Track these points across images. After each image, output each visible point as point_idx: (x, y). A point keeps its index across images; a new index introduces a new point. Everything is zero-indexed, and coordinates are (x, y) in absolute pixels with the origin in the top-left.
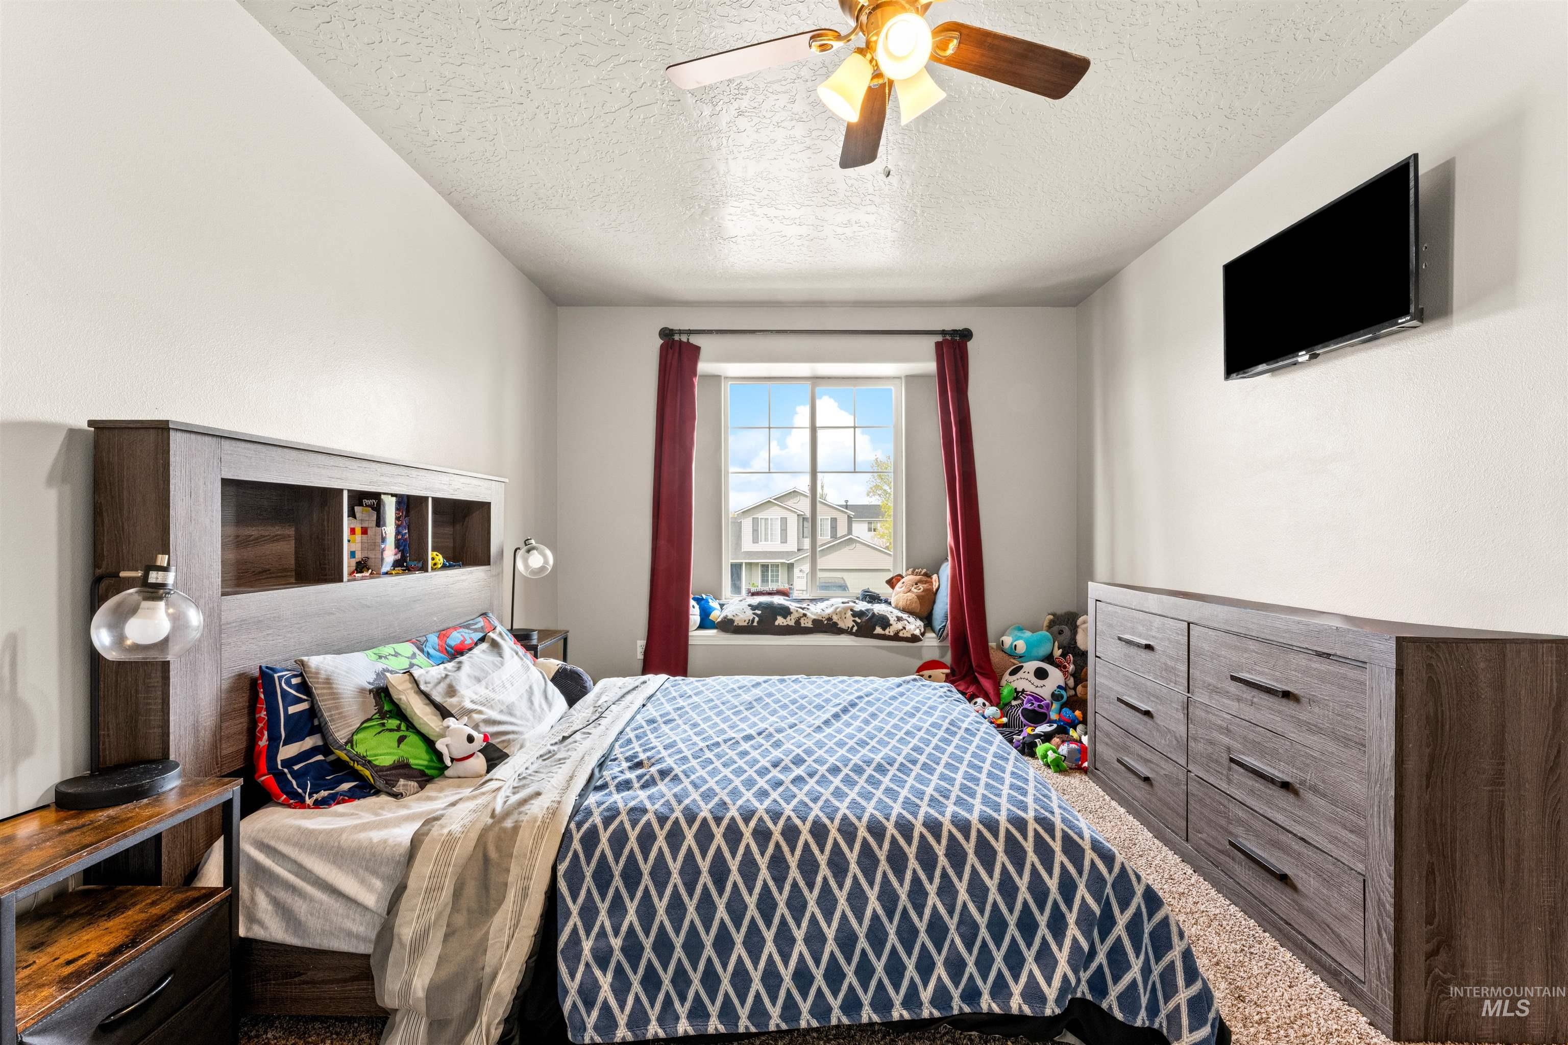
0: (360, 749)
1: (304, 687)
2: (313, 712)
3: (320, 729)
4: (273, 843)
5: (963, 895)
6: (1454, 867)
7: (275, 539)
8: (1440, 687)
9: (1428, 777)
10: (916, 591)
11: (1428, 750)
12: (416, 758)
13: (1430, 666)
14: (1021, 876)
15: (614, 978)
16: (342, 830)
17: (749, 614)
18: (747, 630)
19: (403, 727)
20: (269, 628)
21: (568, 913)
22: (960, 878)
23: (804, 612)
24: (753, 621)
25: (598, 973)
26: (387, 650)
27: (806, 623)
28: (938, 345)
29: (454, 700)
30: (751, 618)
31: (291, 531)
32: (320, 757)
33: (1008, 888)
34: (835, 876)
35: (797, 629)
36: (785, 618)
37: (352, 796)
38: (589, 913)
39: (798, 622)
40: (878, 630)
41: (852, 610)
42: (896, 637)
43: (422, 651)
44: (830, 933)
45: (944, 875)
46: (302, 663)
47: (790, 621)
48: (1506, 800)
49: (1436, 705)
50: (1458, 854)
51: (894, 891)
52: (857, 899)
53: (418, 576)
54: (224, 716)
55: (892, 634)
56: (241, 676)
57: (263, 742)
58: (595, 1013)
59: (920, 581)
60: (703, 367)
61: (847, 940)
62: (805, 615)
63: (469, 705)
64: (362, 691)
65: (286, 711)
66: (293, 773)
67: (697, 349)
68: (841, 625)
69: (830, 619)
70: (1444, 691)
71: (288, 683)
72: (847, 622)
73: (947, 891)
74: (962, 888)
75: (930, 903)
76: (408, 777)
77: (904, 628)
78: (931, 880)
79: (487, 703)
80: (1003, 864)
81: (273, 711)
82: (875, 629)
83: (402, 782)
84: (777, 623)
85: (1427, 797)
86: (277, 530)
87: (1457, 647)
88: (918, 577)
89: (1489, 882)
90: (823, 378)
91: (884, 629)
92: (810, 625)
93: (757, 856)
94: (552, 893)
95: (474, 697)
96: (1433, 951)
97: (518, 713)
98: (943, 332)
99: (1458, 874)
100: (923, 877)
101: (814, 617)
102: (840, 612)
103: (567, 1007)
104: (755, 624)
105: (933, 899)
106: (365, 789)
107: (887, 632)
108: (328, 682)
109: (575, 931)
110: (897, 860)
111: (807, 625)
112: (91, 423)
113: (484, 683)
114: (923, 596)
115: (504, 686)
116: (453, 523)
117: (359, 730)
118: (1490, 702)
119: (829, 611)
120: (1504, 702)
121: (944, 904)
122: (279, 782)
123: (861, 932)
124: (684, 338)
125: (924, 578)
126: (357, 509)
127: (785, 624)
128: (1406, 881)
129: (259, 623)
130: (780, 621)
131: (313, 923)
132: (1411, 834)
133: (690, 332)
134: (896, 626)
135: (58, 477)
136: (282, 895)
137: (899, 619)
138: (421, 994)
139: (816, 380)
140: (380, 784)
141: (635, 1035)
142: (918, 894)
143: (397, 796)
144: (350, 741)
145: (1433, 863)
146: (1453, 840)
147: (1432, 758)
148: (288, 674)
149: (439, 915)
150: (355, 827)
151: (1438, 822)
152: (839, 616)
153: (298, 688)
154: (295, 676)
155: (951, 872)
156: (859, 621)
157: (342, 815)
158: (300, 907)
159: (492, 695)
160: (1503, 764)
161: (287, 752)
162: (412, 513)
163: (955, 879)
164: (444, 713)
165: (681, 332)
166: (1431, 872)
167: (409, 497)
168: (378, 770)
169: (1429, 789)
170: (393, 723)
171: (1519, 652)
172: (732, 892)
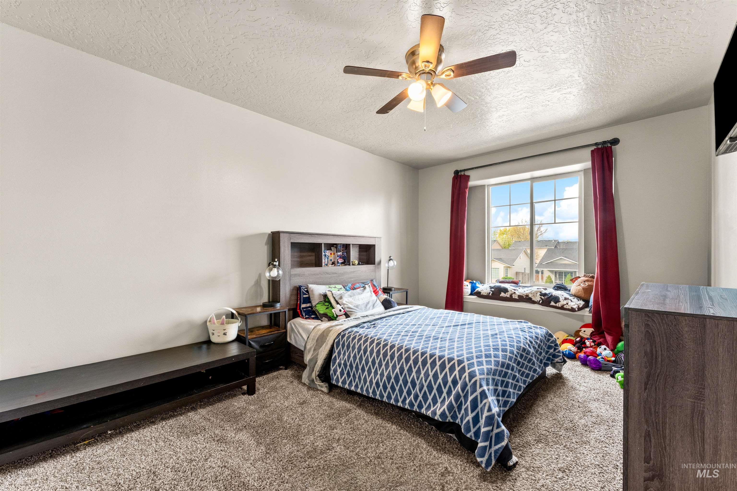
0: (317, 308)
1: (307, 291)
2: (309, 298)
3: (310, 302)
4: (296, 324)
5: (422, 375)
6: (664, 437)
7: (310, 256)
8: (654, 337)
9: (646, 384)
10: (583, 285)
11: (646, 370)
12: (330, 313)
13: (647, 325)
14: (441, 374)
15: (341, 371)
16: (306, 324)
17: (488, 290)
18: (486, 297)
19: (329, 305)
20: (302, 276)
21: (335, 352)
22: (423, 370)
23: (515, 291)
24: (489, 293)
25: (338, 368)
26: (332, 286)
27: (515, 297)
28: (592, 151)
29: (341, 300)
30: (489, 292)
31: (314, 254)
32: (310, 309)
33: (436, 377)
34: (391, 359)
35: (510, 299)
36: (505, 293)
37: (313, 318)
38: (339, 353)
39: (511, 296)
40: (552, 303)
41: (541, 292)
42: (562, 308)
43: (344, 288)
44: (386, 374)
45: (419, 368)
46: (308, 286)
47: (507, 295)
48: (706, 410)
49: (651, 346)
50: (667, 431)
51: (404, 368)
52: (394, 367)
53: (347, 267)
54: (291, 295)
55: (560, 306)
56: (295, 287)
57: (299, 303)
58: (336, 377)
59: (587, 281)
60: (471, 183)
61: (389, 378)
62: (515, 293)
63: (344, 302)
64: (320, 294)
65: (303, 296)
66: (303, 310)
67: (468, 177)
68: (534, 299)
69: (527, 296)
70: (658, 340)
71: (304, 290)
72: (537, 298)
73: (418, 372)
74: (423, 372)
75: (413, 375)
76: (325, 317)
77: (567, 304)
78: (415, 368)
79: (350, 303)
80: (437, 369)
81: (300, 296)
82: (550, 303)
83: (324, 318)
84: (501, 295)
85: (645, 394)
86: (310, 254)
87: (667, 317)
88: (587, 278)
89: (692, 454)
90: (536, 178)
91: (556, 303)
92: (517, 298)
93: (375, 349)
94: (332, 346)
95: (347, 301)
96: (649, 478)
97: (360, 308)
98: (596, 144)
99: (667, 442)
100: (413, 366)
101: (519, 294)
102: (534, 293)
103: (331, 374)
104: (490, 295)
105: (414, 374)
106: (317, 318)
107: (557, 305)
108: (312, 291)
109: (336, 356)
110: (407, 359)
111: (516, 298)
112: (271, 232)
113: (352, 298)
114: (586, 288)
115: (359, 300)
116: (366, 251)
117: (317, 304)
118: (692, 351)
119: (527, 292)
120: (704, 353)
121: (416, 376)
122: (300, 312)
123: (393, 377)
124: (462, 173)
125: (590, 279)
126: (332, 248)
127: (505, 296)
128: (631, 435)
129: (299, 275)
130: (502, 294)
131: (298, 342)
132: (634, 411)
133: (465, 170)
134: (562, 302)
135: (267, 243)
136: (295, 335)
137: (566, 299)
138: (308, 361)
139: (533, 179)
140: (320, 317)
141: (342, 386)
142: (410, 370)
143: (322, 321)
144: (315, 306)
145: (649, 431)
146: (664, 423)
147: (649, 376)
148: (304, 288)
149: (313, 345)
150: (308, 324)
151: (653, 410)
152: (532, 295)
153: (306, 291)
154: (305, 288)
155: (421, 367)
156: (543, 298)
157: (308, 322)
158: (297, 339)
159: (353, 301)
160: (704, 389)
161: (303, 306)
162: (347, 249)
163: (421, 369)
164: (338, 303)
165: (461, 171)
166: (648, 435)
167: (346, 244)
168: (320, 314)
169: (647, 391)
170: (327, 304)
171: (717, 326)
172: (367, 357)
